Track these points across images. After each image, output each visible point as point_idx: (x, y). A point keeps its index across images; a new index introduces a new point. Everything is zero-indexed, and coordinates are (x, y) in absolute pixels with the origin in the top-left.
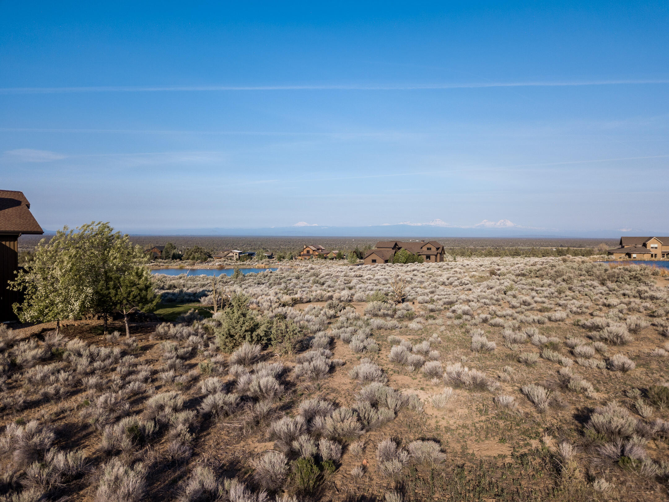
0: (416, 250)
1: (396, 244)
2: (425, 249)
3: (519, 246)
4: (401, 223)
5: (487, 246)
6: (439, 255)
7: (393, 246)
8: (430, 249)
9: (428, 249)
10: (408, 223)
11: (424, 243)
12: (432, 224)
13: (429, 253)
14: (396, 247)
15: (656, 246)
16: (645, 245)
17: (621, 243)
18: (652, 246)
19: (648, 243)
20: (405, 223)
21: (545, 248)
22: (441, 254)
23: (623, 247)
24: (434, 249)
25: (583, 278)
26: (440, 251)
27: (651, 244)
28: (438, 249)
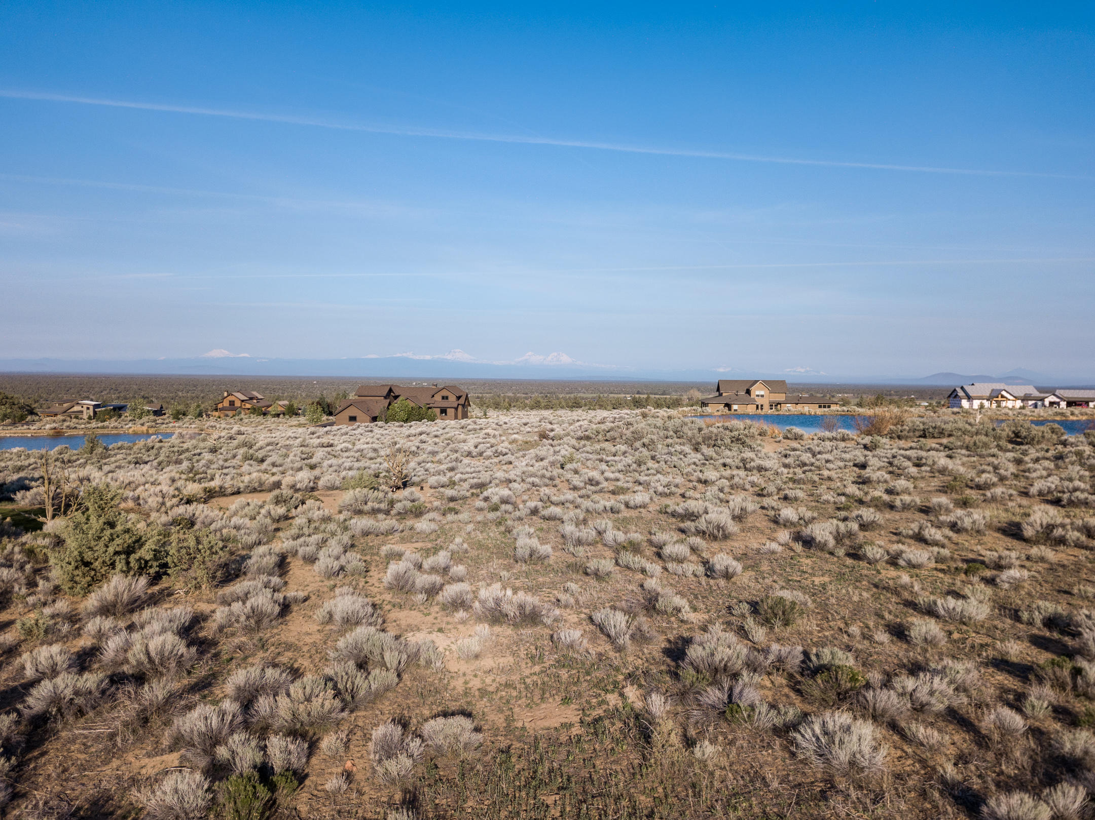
0: (424, 400)
1: (391, 390)
2: (438, 398)
3: (580, 392)
4: (398, 355)
5: (532, 393)
6: (460, 408)
7: (385, 394)
8: (447, 398)
9: (443, 398)
10: (409, 355)
11: (436, 389)
12: (449, 357)
13: (444, 404)
14: (391, 395)
15: (762, 393)
16: (748, 392)
17: (718, 390)
18: (758, 393)
19: (752, 389)
20: (405, 355)
21: (616, 396)
22: (463, 406)
23: (721, 395)
24: (452, 398)
25: (669, 441)
26: (462, 401)
27: (757, 391)
28: (459, 398)
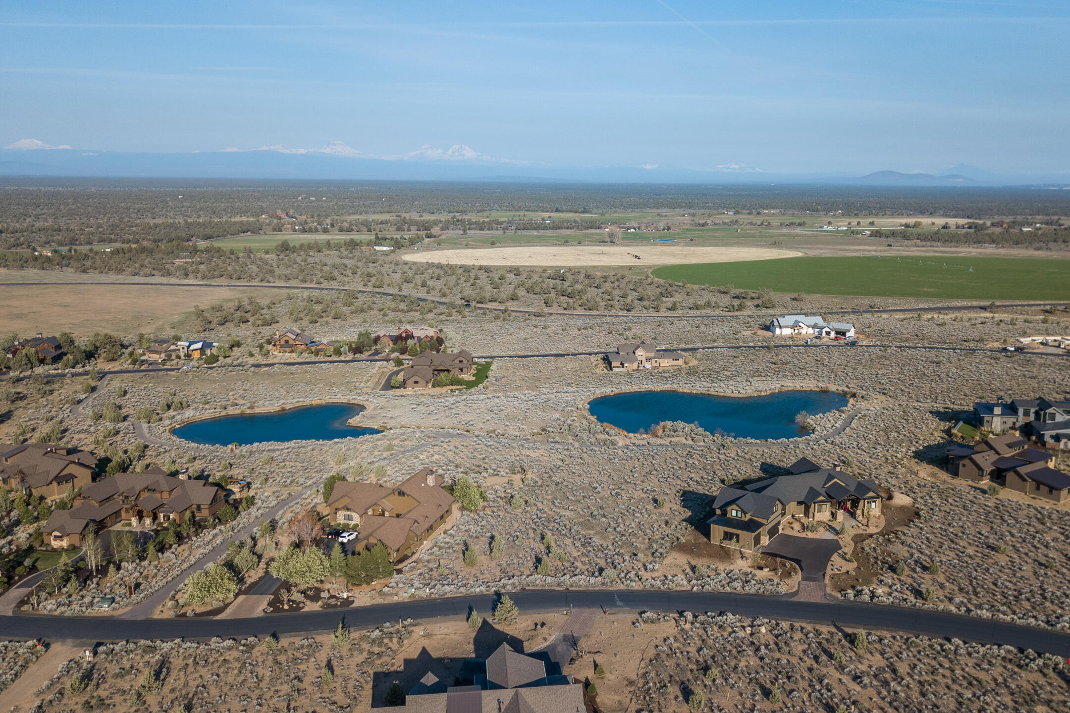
0: (448, 363)
2: (457, 361)
4: (265, 148)
9: (460, 361)
12: (328, 151)
13: (461, 366)
15: (641, 354)
16: (634, 353)
19: (636, 351)
20: (272, 148)
26: (470, 363)
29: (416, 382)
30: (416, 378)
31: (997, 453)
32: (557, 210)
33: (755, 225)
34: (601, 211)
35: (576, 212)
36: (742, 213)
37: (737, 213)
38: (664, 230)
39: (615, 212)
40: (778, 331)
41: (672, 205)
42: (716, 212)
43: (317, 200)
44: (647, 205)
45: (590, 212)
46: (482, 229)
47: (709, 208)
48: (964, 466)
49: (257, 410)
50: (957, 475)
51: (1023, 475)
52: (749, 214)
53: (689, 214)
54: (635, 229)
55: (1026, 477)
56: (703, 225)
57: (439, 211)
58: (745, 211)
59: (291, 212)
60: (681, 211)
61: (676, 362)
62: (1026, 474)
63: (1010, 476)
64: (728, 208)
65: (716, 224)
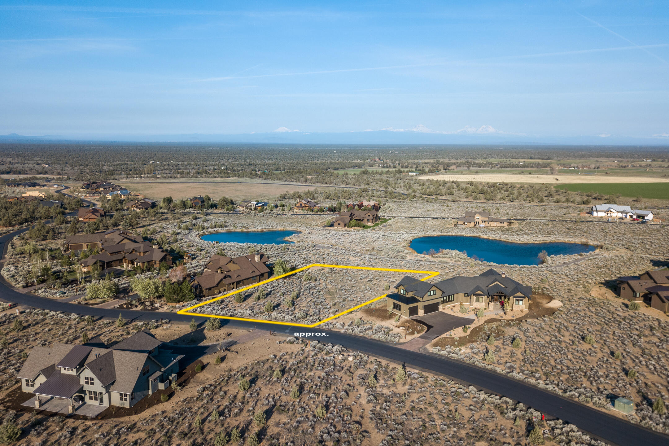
0: (362, 216)
2: (367, 215)
4: (384, 129)
6: (374, 219)
8: (370, 215)
13: (369, 218)
15: (479, 217)
28: (374, 215)
29: (339, 224)
30: (339, 222)
31: (655, 282)
32: (531, 158)
33: (663, 167)
34: (559, 159)
35: (543, 159)
36: (657, 161)
37: (653, 160)
38: (595, 168)
39: (568, 159)
40: (595, 214)
41: (608, 156)
42: (638, 160)
43: (399, 153)
44: (591, 156)
45: (552, 159)
46: (480, 167)
47: (634, 158)
48: (624, 289)
49: (249, 230)
50: (620, 296)
51: (663, 297)
52: (662, 161)
53: (618, 161)
54: (574, 167)
55: (664, 299)
56: (625, 167)
57: (461, 158)
58: (660, 160)
59: (382, 158)
60: (614, 159)
61: (502, 225)
62: (665, 297)
63: (654, 298)
64: (647, 157)
65: (634, 166)
